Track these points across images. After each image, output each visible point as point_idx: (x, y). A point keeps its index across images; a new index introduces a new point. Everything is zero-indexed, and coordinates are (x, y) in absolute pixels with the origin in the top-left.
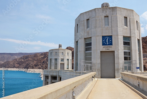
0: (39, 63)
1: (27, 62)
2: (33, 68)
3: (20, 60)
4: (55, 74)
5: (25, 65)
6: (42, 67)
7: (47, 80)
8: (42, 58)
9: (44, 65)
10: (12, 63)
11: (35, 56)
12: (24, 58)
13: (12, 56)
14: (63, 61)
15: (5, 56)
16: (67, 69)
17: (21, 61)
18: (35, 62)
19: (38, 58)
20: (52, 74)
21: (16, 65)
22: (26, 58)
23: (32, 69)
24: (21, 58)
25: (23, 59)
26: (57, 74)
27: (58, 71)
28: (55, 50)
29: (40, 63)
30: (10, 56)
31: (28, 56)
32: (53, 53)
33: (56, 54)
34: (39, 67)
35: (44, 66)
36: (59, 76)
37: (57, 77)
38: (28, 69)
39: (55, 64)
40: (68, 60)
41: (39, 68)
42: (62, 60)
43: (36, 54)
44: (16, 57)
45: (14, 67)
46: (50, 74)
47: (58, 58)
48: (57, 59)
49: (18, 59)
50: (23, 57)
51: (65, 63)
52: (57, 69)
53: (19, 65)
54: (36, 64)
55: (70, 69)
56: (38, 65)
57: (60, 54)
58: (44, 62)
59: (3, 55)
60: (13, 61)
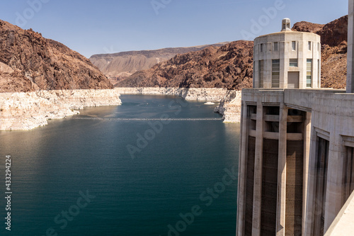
0: (217, 73)
1: (186, 71)
2: (200, 85)
3: (168, 67)
4: (273, 100)
5: (180, 78)
6: (223, 81)
7: (253, 115)
8: (222, 58)
9: (230, 76)
10: (149, 75)
11: (204, 55)
12: (178, 62)
13: (148, 57)
14: (296, 65)
15: (134, 57)
16: (308, 85)
17: (171, 69)
18: (205, 70)
19: (213, 59)
20: (265, 99)
21: (160, 79)
22: (181, 60)
23: (200, 87)
24: (171, 62)
25: (176, 64)
26: (280, 100)
27: (283, 93)
28: (273, 38)
29: (219, 71)
30: (143, 57)
31: (188, 55)
32: (266, 44)
33: (276, 48)
34: (216, 81)
35: (230, 79)
36: (285, 104)
37: (278, 107)
38: (188, 87)
39: (273, 74)
40: (310, 60)
41: (217, 86)
42: (294, 62)
43: (207, 50)
44: (158, 60)
45: (155, 84)
46: (260, 102)
47: (281, 58)
48: (278, 61)
49: (163, 64)
50: (175, 58)
51: (302, 70)
52: (280, 88)
53: (165, 79)
54: (208, 76)
55: (316, 85)
56: (214, 79)
57: (288, 47)
58: (228, 69)
59: (129, 56)
60: (152, 69)
